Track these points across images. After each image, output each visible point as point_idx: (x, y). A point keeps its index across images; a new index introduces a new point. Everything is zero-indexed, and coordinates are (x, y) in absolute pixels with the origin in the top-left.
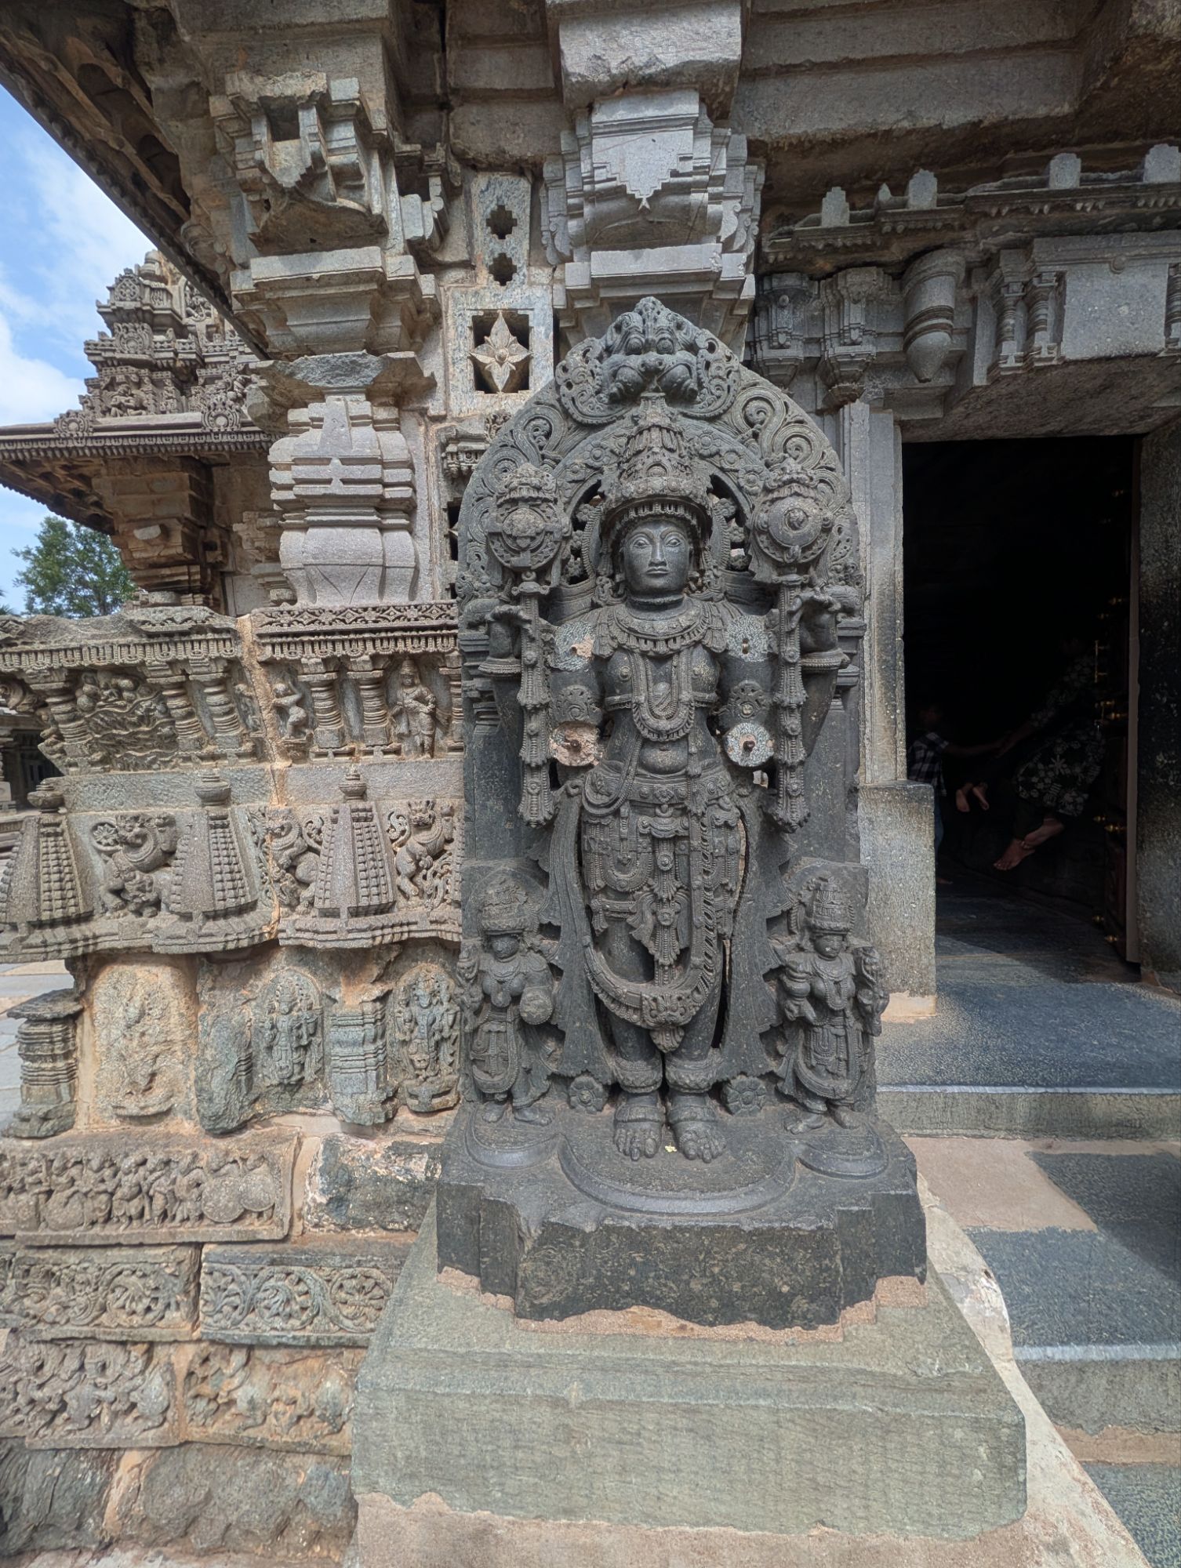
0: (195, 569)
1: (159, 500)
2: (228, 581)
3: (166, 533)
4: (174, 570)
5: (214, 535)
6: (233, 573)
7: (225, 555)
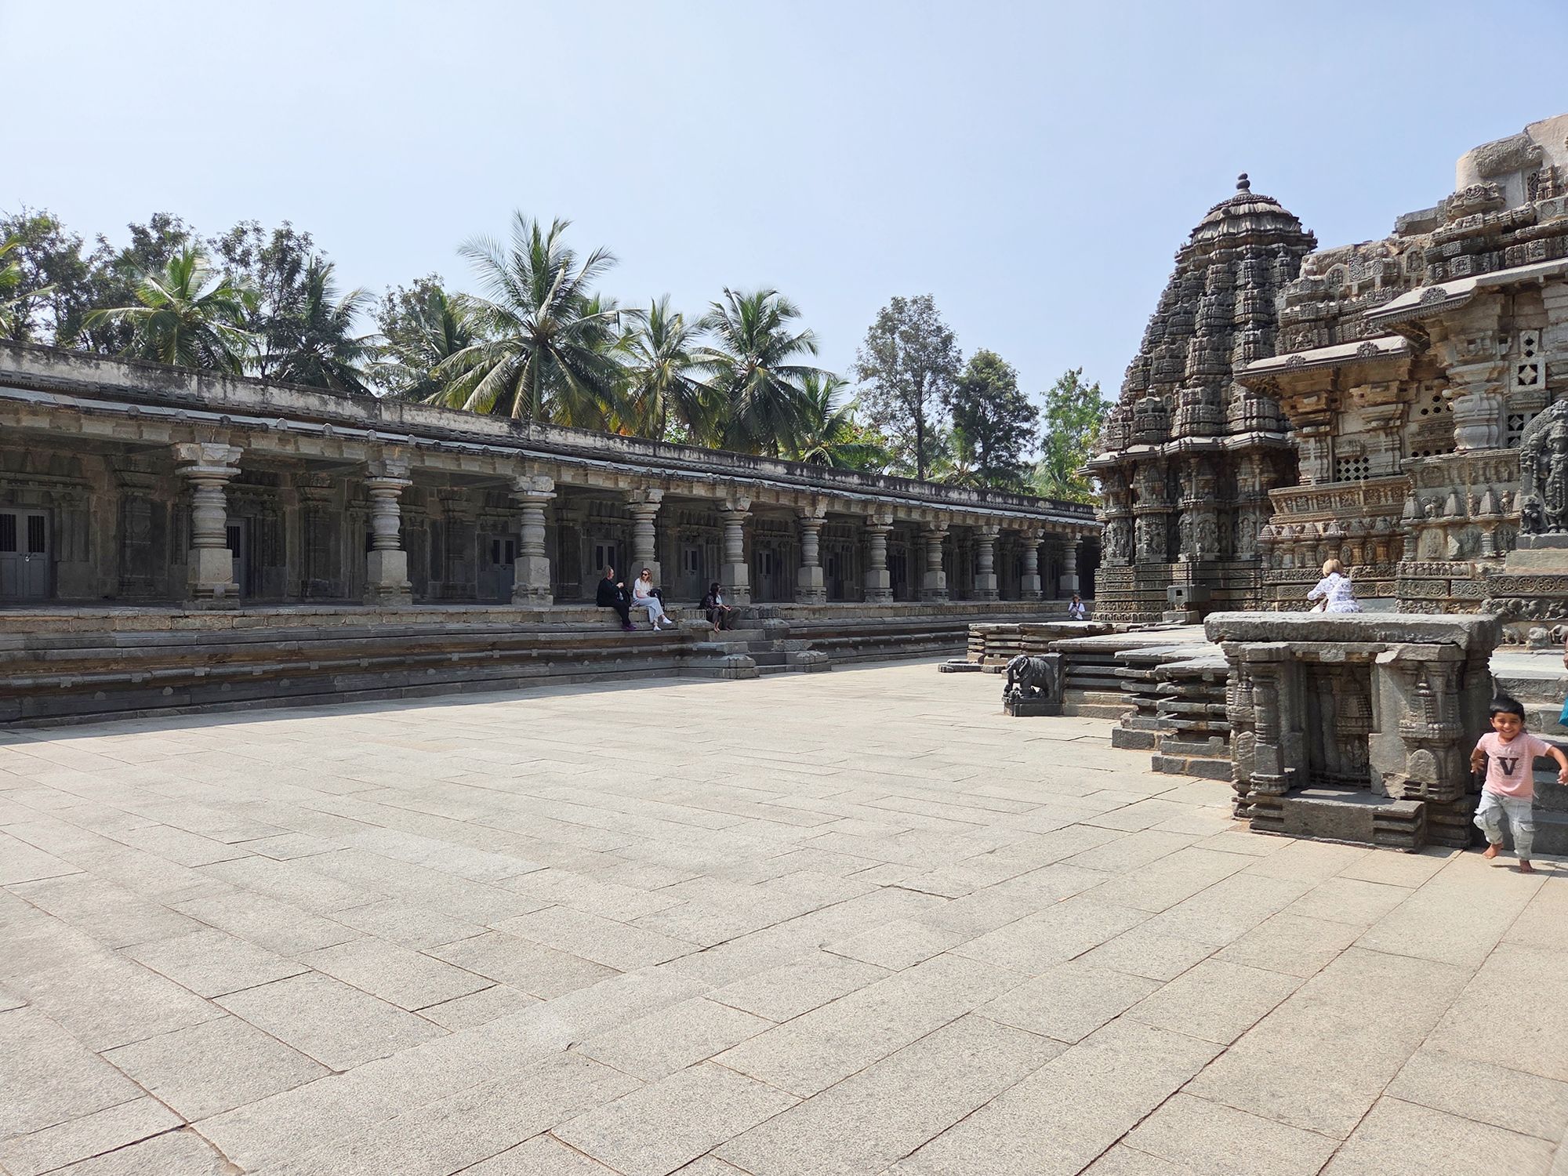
0: (1328, 413)
1: (1315, 383)
2: (1340, 416)
3: (1319, 399)
4: (1317, 415)
5: (1338, 395)
6: (1343, 412)
7: (1341, 404)
